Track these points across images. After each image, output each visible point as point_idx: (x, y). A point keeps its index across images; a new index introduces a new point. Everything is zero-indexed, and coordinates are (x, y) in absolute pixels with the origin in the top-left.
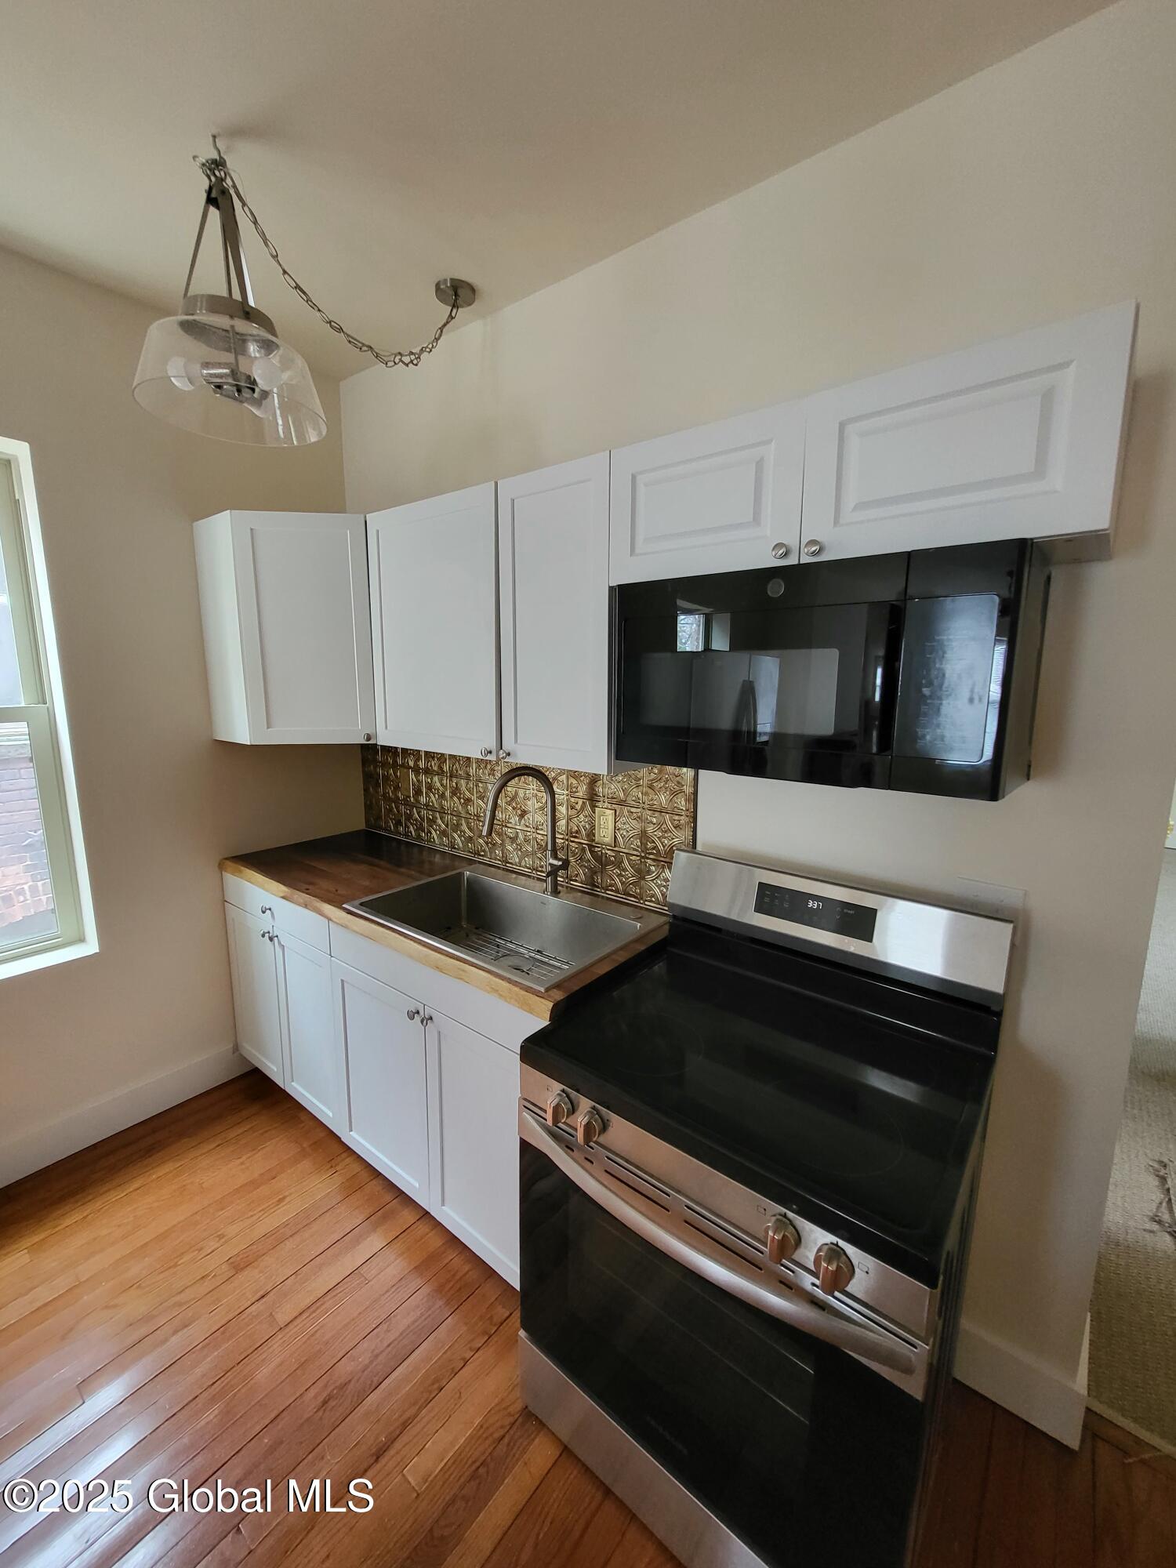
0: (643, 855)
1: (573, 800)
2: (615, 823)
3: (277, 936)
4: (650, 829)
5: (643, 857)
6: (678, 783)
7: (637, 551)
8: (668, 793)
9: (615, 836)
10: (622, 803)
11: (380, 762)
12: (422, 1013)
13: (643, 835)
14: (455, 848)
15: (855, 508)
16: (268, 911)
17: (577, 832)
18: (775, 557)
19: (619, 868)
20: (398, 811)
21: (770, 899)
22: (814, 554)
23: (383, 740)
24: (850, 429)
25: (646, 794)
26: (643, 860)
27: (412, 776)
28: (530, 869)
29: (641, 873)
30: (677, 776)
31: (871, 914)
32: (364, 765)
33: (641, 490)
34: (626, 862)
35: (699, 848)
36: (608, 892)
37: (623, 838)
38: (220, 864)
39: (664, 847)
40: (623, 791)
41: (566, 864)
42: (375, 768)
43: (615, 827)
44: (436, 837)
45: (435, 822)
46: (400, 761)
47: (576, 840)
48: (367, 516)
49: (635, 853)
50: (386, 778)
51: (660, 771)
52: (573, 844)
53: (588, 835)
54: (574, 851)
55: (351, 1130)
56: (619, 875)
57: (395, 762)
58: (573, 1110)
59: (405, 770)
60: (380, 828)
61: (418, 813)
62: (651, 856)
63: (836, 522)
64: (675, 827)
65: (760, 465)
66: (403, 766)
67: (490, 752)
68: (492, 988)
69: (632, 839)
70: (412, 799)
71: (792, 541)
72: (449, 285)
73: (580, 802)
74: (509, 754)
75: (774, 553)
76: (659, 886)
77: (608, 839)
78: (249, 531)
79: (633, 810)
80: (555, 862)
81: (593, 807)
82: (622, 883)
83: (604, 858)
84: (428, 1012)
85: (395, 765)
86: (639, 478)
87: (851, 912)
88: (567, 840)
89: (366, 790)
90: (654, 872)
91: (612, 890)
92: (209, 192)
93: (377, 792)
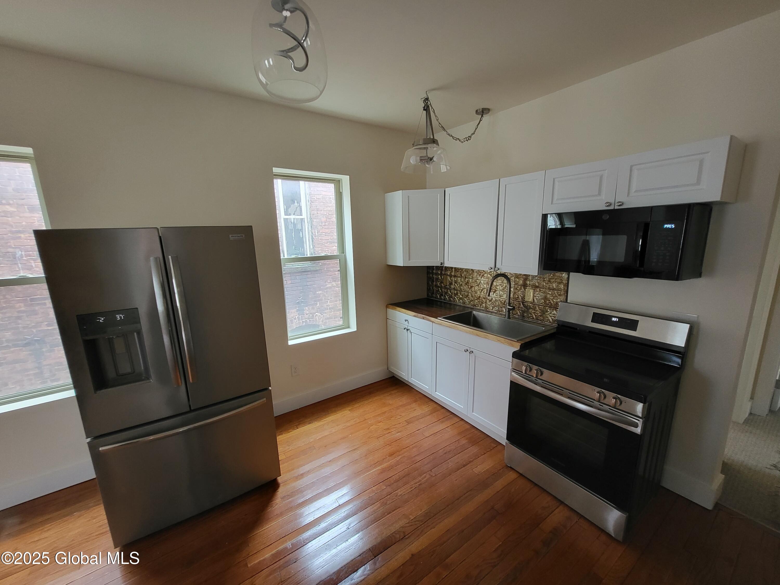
0: (545, 305)
1: (516, 286)
2: (534, 294)
3: (409, 329)
4: (548, 296)
5: (545, 306)
6: (561, 279)
7: (554, 202)
8: (556, 283)
9: (533, 299)
10: (537, 287)
11: (435, 273)
12: (469, 350)
13: (545, 298)
14: (465, 304)
15: (635, 192)
16: (407, 321)
17: (517, 298)
18: (605, 206)
19: (534, 310)
20: (442, 291)
21: (597, 318)
22: (619, 206)
23: (446, 265)
24: (634, 168)
25: (548, 284)
26: (544, 307)
27: (449, 278)
28: (497, 311)
29: (543, 312)
30: (560, 277)
31: (637, 322)
32: (427, 274)
33: (557, 183)
34: (537, 308)
35: (568, 302)
36: (529, 319)
37: (536, 299)
38: (386, 306)
39: (554, 302)
40: (538, 283)
41: (514, 308)
42: (433, 275)
43: (534, 296)
44: (457, 300)
45: (457, 295)
46: (443, 273)
47: (517, 300)
48: (446, 189)
49: (542, 305)
50: (437, 279)
51: (553, 275)
52: (515, 302)
53: (522, 299)
54: (516, 304)
55: (436, 392)
56: (534, 313)
57: (441, 273)
58: (531, 370)
59: (446, 276)
60: (433, 297)
61: (450, 291)
62: (548, 306)
63: (628, 196)
64: (559, 295)
65: (601, 177)
66: (445, 274)
67: (492, 268)
68: (498, 340)
69: (540, 300)
70: (448, 287)
71: (612, 201)
72: (481, 110)
73: (519, 287)
74: (499, 269)
75: (605, 205)
76: (551, 316)
77: (531, 300)
78: (407, 197)
79: (542, 289)
80: (510, 307)
81: (525, 289)
82: (536, 316)
83: (528, 307)
84: (471, 350)
85: (441, 274)
86: (556, 180)
87: (629, 322)
88: (513, 300)
89: (428, 284)
90: (549, 311)
91: (531, 318)
92: (424, 108)
93: (433, 284)
